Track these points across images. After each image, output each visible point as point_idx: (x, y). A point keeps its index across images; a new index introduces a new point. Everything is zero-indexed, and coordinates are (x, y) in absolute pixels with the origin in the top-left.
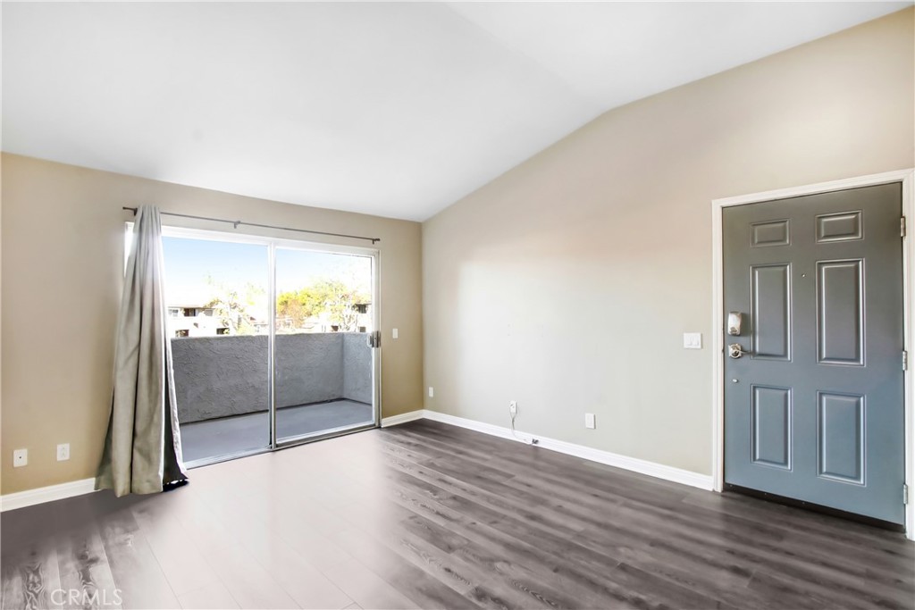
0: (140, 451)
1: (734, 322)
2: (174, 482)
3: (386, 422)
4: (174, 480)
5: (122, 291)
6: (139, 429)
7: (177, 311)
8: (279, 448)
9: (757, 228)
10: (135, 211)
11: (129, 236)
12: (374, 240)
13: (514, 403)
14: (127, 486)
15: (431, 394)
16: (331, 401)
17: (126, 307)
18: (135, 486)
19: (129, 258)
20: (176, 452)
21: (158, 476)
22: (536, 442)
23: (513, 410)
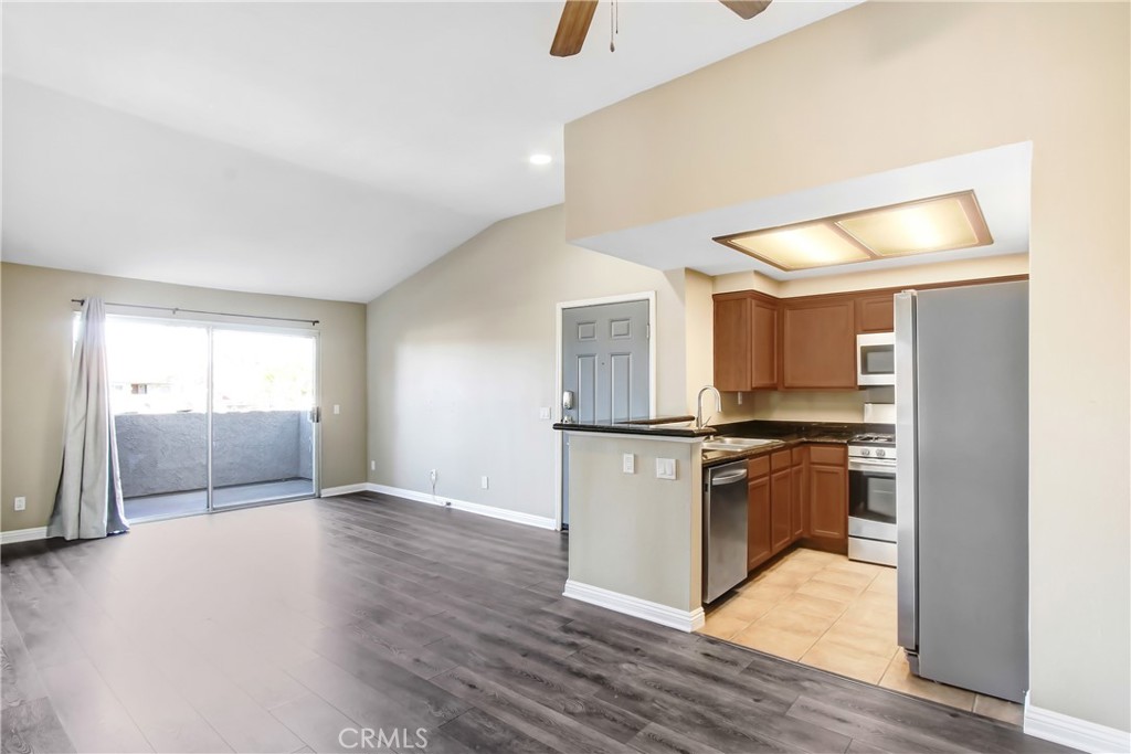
0: (87, 504)
1: (567, 398)
2: (117, 532)
3: (326, 493)
4: (115, 529)
5: (70, 372)
6: (85, 486)
7: (121, 387)
8: (216, 511)
9: (580, 327)
10: (82, 302)
11: (77, 322)
12: (314, 322)
13: (434, 471)
14: (76, 531)
15: (373, 467)
16: (287, 480)
17: (75, 383)
18: (82, 532)
19: (77, 343)
20: (119, 507)
21: (102, 523)
22: (449, 504)
23: (434, 478)
